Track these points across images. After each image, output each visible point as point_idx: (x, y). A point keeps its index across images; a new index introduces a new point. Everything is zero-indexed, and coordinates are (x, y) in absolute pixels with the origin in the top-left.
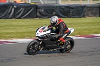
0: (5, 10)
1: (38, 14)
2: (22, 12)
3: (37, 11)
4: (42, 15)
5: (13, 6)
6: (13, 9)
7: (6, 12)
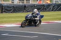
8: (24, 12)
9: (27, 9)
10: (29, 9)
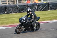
0: (33, 7)
1: (49, 8)
2: (41, 7)
3: (49, 6)
4: (52, 8)
5: (37, 4)
6: (37, 6)
7: (33, 8)
8: (4, 13)
9: (8, 10)
10: (10, 10)
